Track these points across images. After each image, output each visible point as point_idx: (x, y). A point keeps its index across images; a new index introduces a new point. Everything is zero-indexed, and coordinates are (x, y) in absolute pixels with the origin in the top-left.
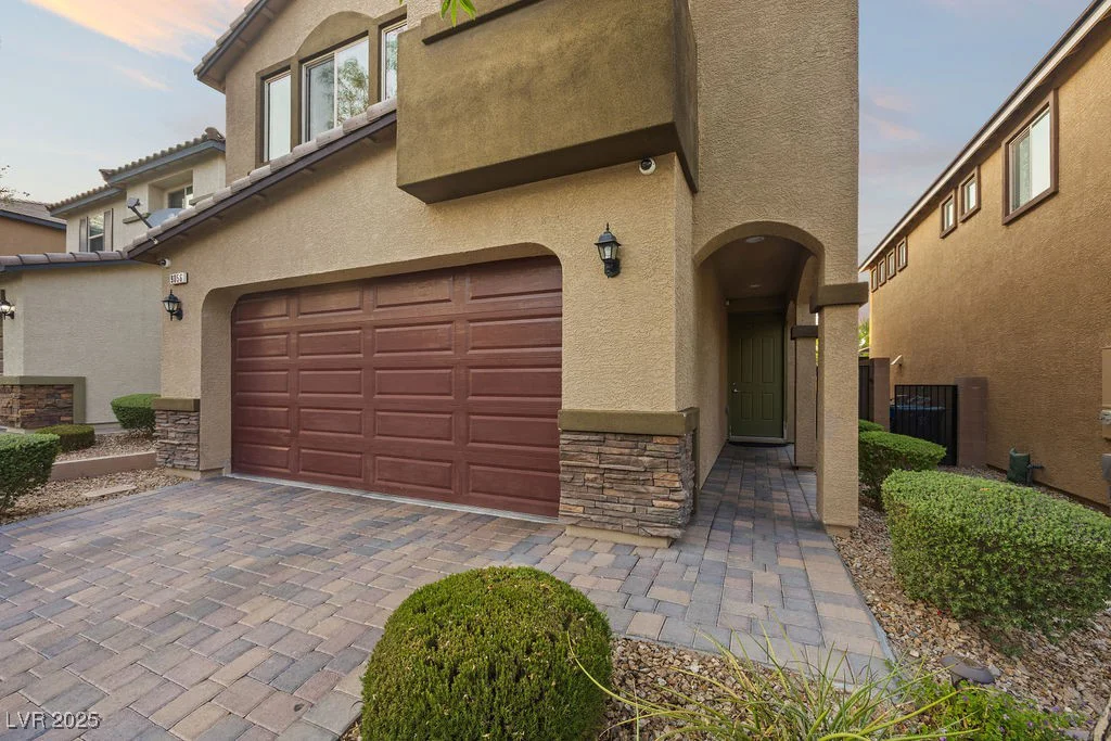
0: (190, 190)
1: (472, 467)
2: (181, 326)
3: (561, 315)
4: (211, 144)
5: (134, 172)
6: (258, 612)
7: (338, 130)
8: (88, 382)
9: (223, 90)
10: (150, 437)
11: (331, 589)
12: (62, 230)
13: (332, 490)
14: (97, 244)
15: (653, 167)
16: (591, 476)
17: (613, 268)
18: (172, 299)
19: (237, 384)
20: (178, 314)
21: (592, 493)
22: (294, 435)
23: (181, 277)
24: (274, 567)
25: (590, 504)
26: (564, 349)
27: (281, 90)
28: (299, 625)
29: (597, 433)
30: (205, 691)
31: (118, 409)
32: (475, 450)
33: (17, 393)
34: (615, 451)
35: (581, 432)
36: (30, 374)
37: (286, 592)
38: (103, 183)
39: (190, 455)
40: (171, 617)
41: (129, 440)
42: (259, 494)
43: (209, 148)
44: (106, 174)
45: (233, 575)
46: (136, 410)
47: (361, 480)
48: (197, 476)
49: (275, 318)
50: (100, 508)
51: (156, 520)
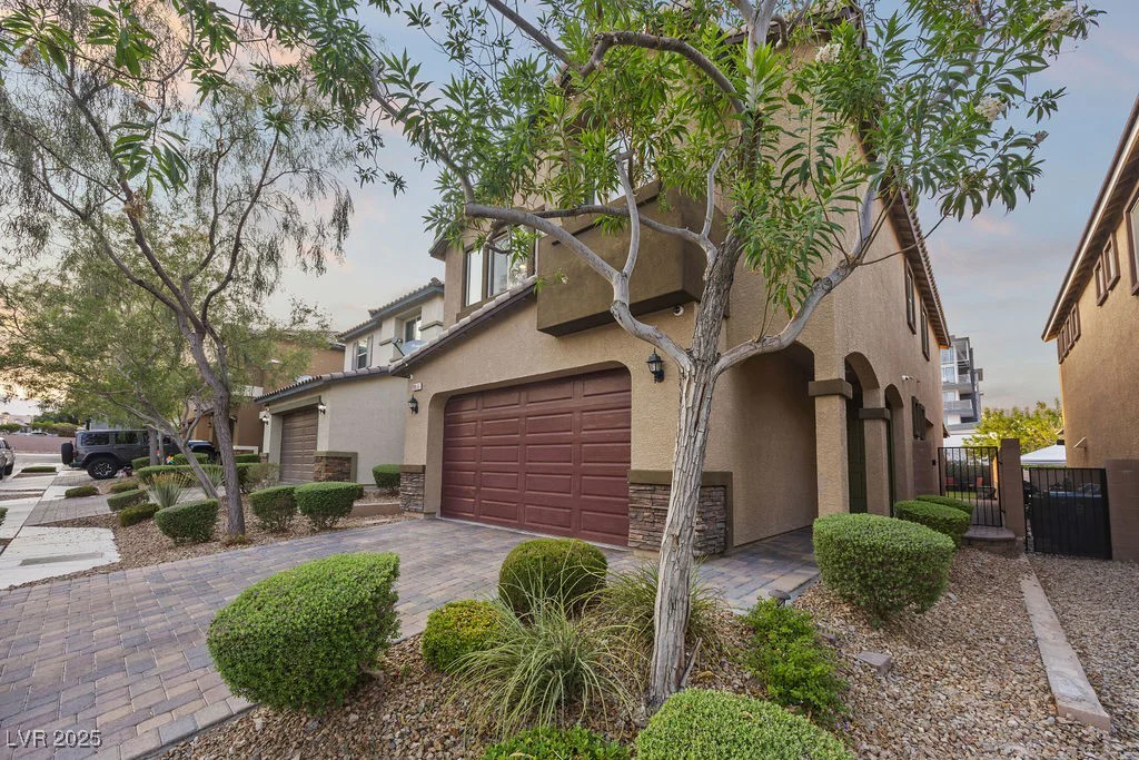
0: (419, 319)
1: (584, 513)
2: (417, 417)
3: (630, 407)
4: (434, 289)
5: (388, 310)
6: (458, 569)
7: (506, 295)
8: (359, 456)
9: (444, 260)
10: (395, 494)
11: (494, 564)
12: (342, 350)
13: (499, 528)
14: (362, 361)
15: (682, 311)
16: (646, 514)
17: (660, 376)
18: (414, 401)
19: (447, 456)
20: (415, 410)
21: (648, 526)
22: (478, 491)
23: (419, 386)
24: (466, 555)
25: (646, 533)
26: (632, 430)
27: (477, 259)
28: (477, 573)
29: (650, 485)
30: (439, 587)
31: (377, 474)
32: (585, 500)
33: (324, 462)
34: (661, 497)
35: (643, 484)
36: (332, 450)
37: (472, 563)
38: (369, 318)
39: (419, 502)
40: (422, 567)
41: (380, 495)
42: (457, 527)
43: (435, 291)
44: (373, 313)
45: (446, 556)
46: (386, 474)
47: (516, 522)
48: (422, 516)
49: (469, 411)
50: (375, 529)
51: (404, 535)
